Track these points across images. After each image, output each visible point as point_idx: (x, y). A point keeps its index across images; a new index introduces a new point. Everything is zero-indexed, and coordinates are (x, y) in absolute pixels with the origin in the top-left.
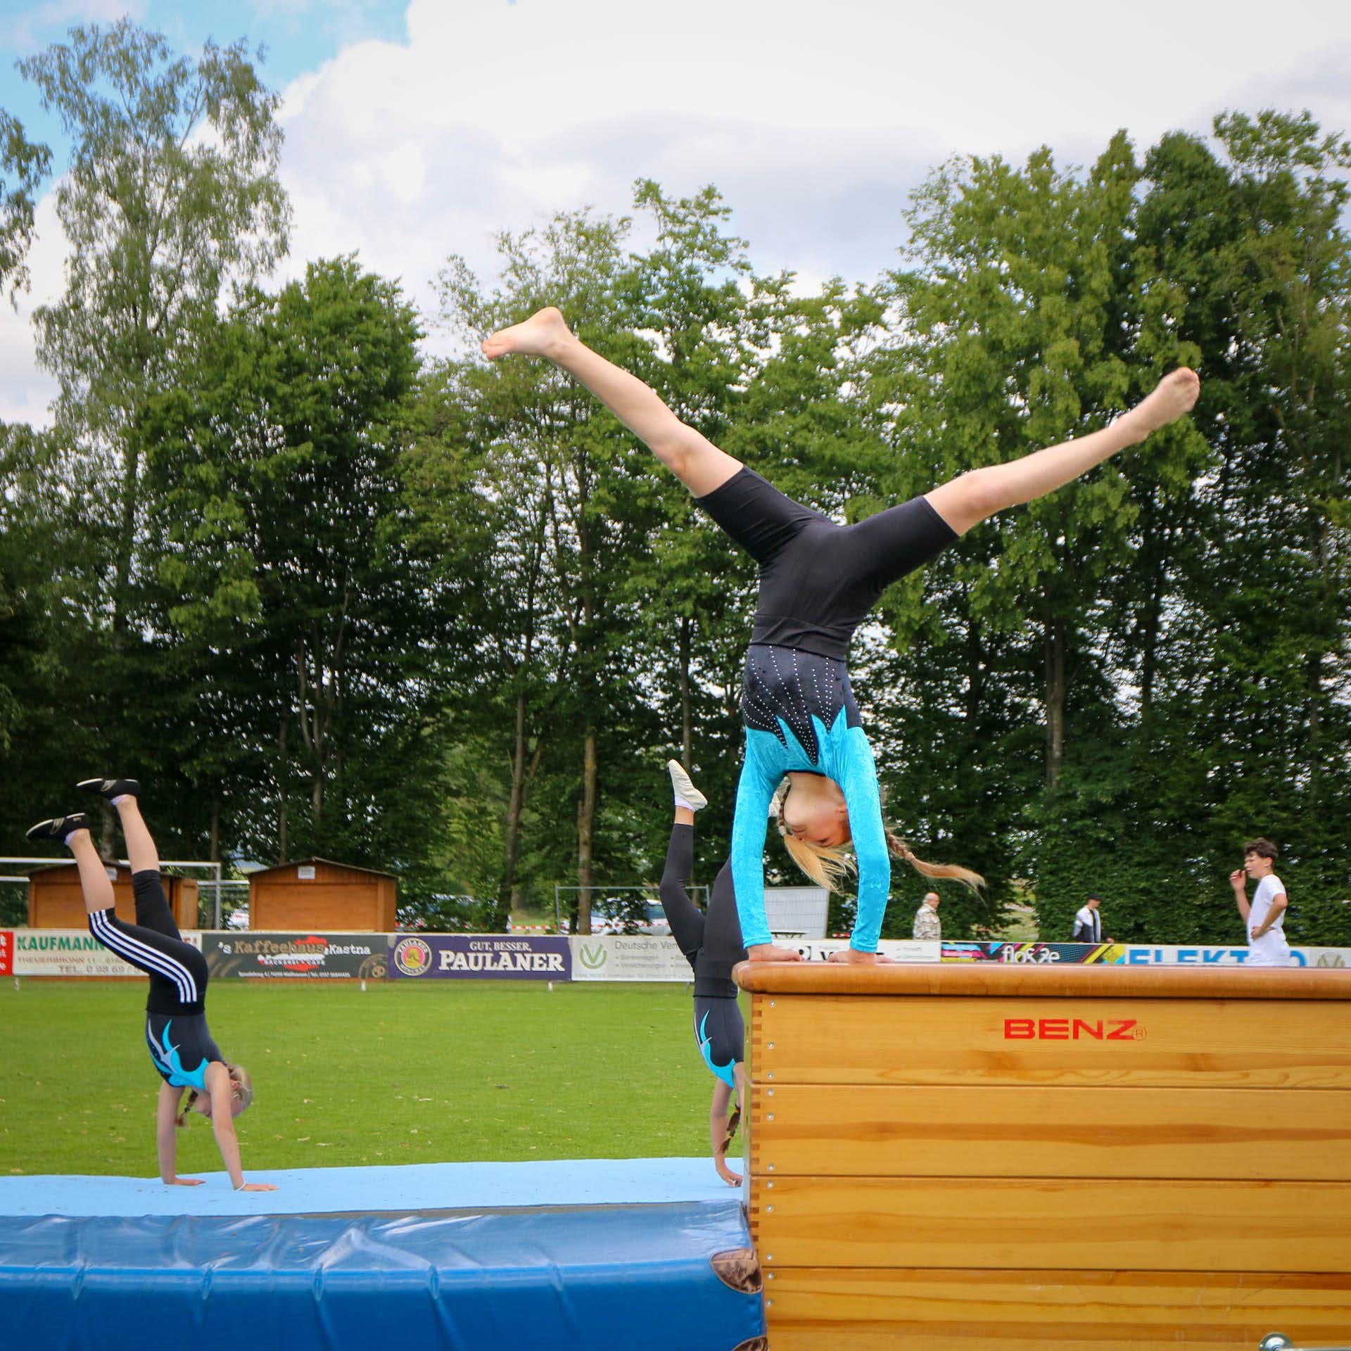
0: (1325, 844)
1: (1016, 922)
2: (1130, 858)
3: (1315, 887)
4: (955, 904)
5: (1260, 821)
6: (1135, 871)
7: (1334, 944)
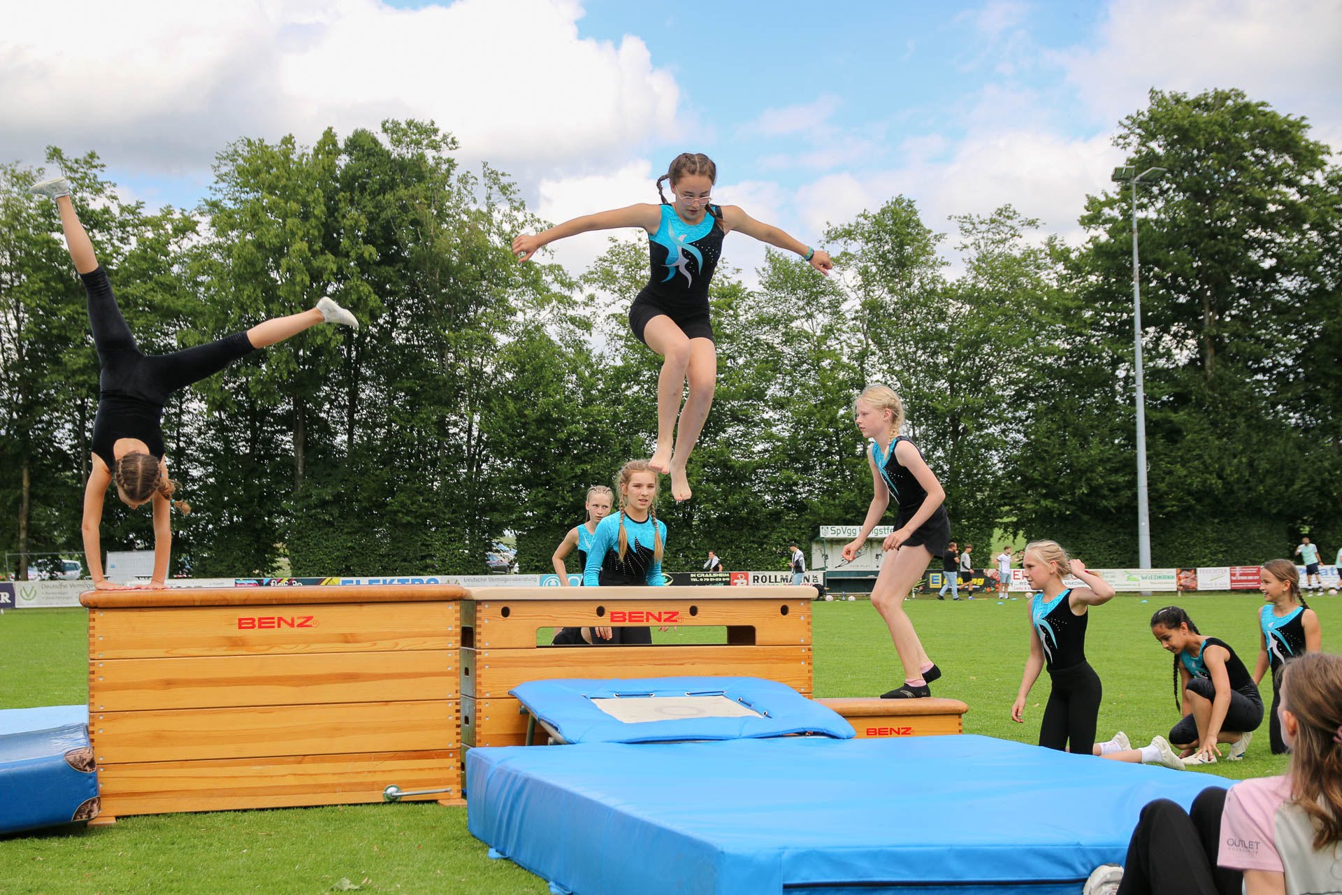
0: (449, 520)
1: (279, 568)
2: (342, 530)
3: (444, 543)
4: (243, 557)
5: (414, 508)
6: (344, 537)
7: (455, 574)
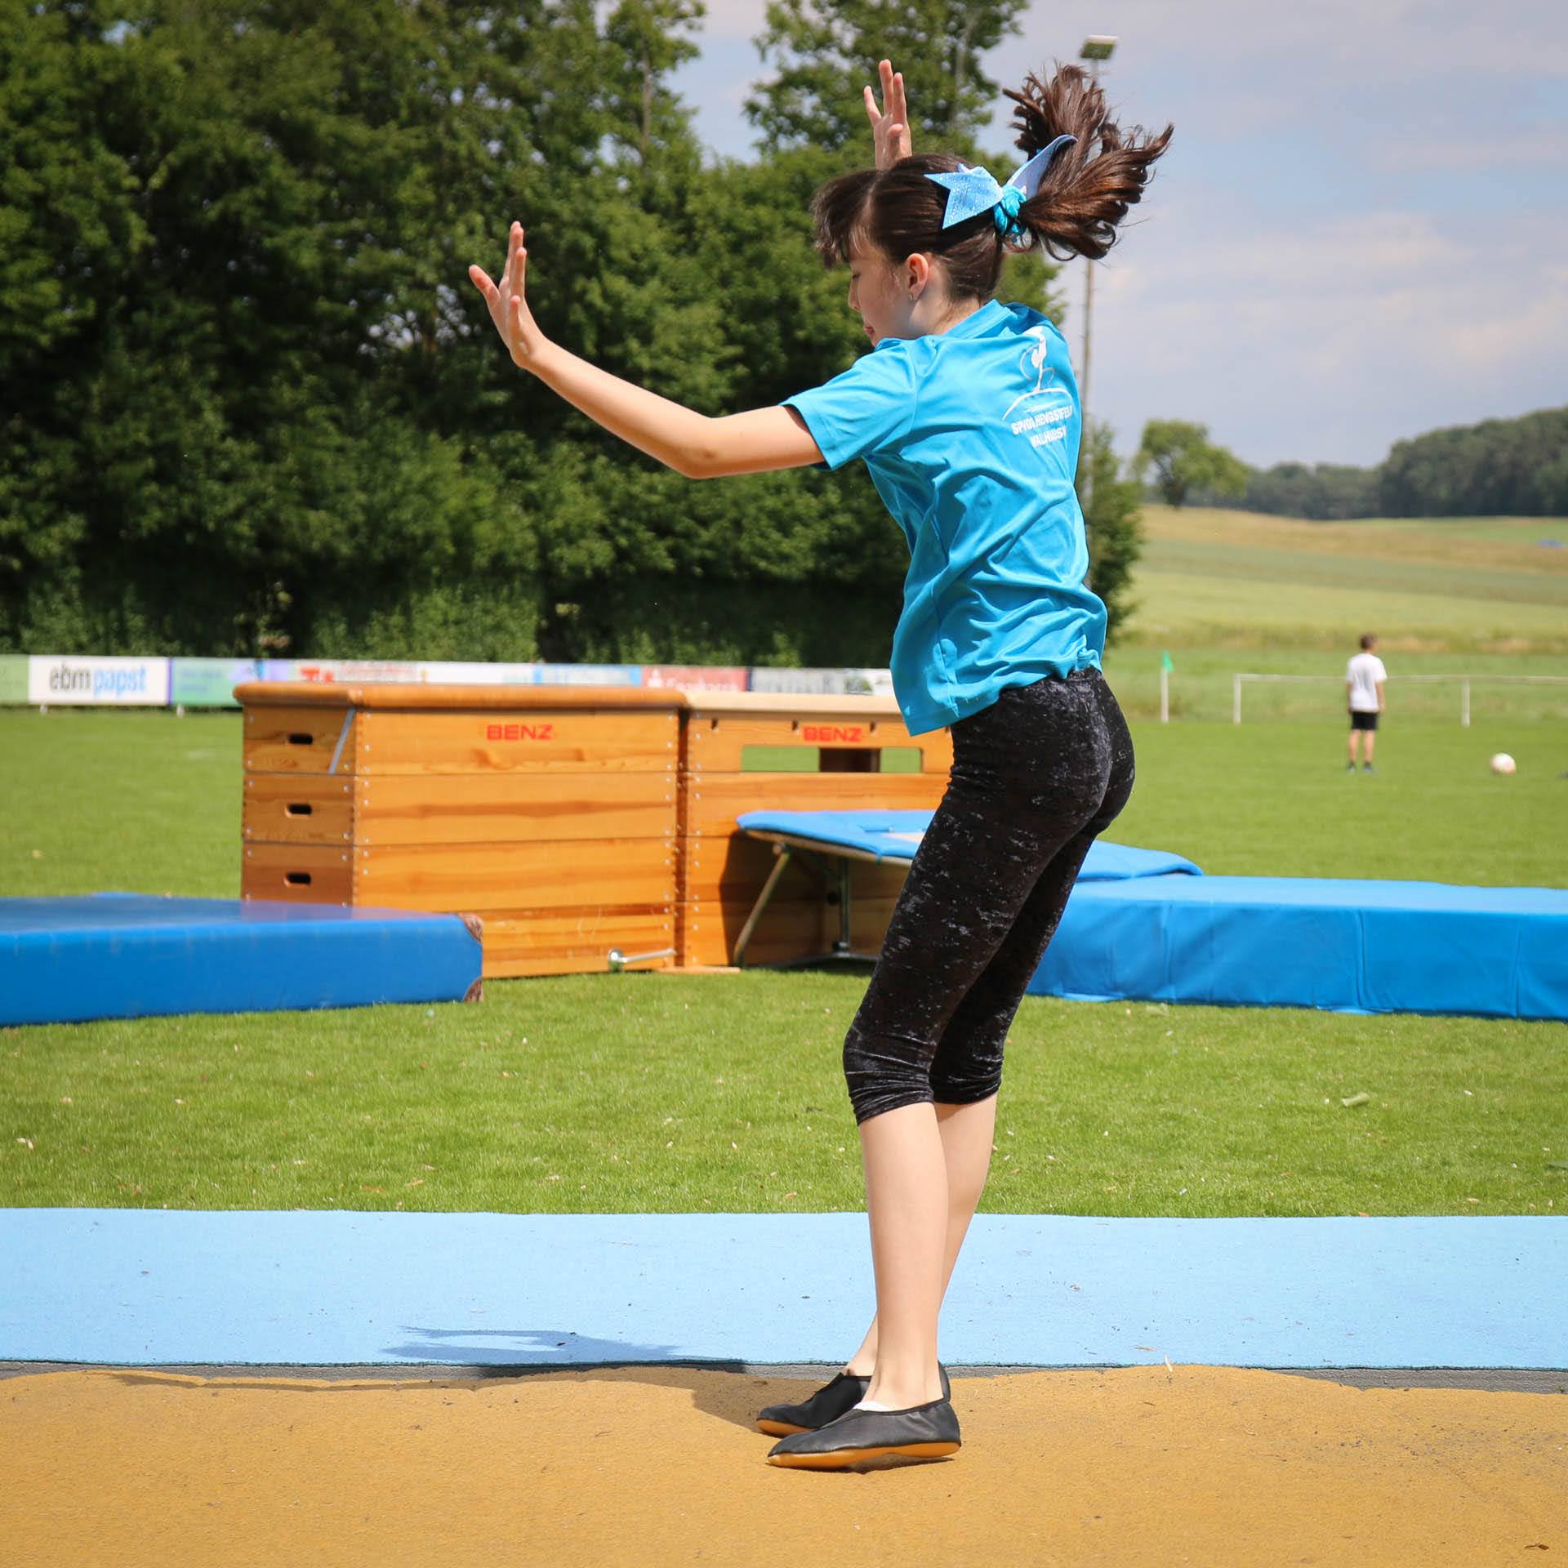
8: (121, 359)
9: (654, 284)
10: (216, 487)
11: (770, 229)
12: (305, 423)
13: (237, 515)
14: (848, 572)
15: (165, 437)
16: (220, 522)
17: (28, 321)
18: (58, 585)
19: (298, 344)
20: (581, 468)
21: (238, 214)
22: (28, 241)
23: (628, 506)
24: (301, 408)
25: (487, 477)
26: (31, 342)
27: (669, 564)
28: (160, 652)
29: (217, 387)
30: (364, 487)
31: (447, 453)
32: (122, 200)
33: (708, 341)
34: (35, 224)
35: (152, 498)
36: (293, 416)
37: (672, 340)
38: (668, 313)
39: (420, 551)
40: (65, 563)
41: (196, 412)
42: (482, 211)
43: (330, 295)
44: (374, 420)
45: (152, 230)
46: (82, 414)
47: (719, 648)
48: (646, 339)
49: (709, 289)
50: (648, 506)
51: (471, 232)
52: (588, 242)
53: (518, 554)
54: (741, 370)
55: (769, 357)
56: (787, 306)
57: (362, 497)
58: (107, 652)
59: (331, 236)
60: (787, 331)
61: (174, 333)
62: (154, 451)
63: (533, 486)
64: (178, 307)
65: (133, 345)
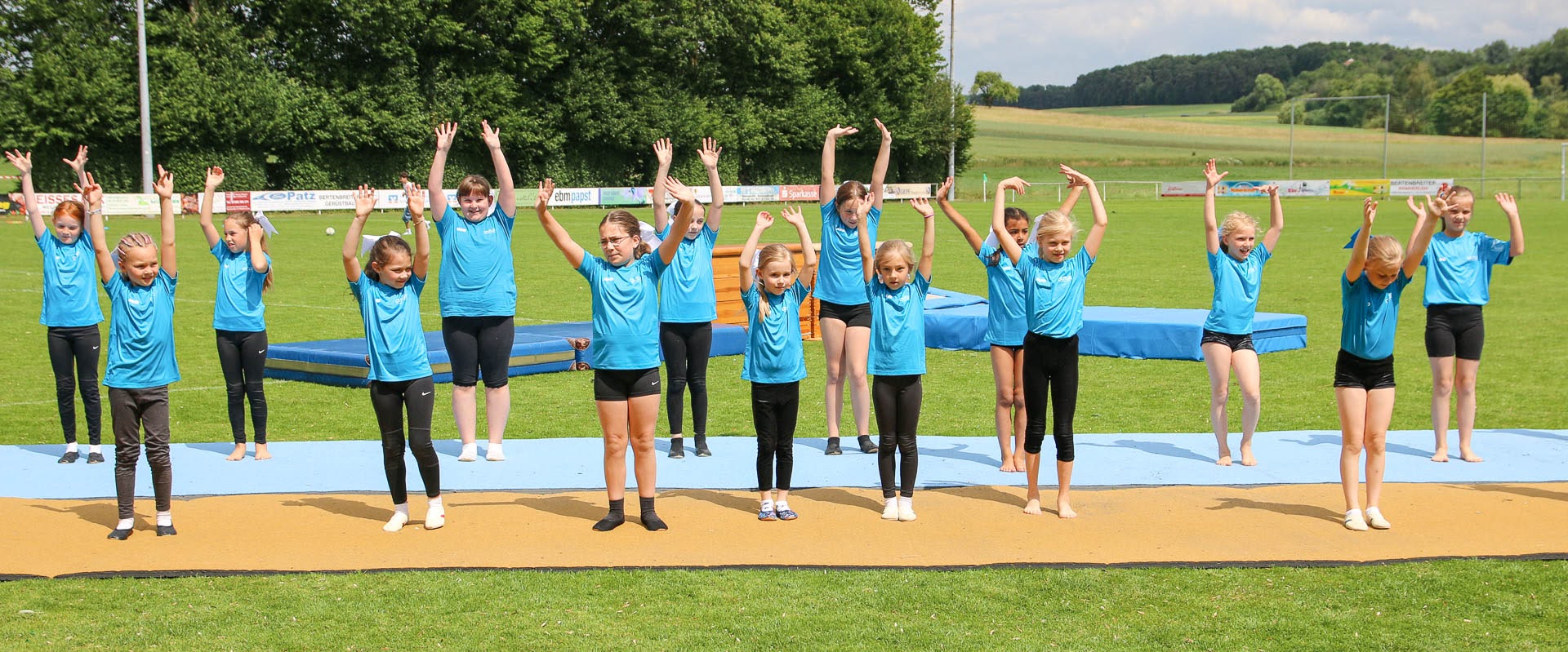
8: (578, 71)
9: (781, 35)
10: (615, 121)
11: (826, 12)
12: (648, 95)
13: (623, 131)
14: (859, 146)
15: (595, 102)
16: (617, 134)
17: (544, 60)
18: (557, 160)
19: (645, 64)
20: (753, 108)
21: (621, 15)
22: (543, 29)
23: (772, 124)
24: (647, 89)
25: (718, 113)
26: (544, 67)
27: (789, 145)
28: (596, 186)
29: (614, 82)
30: (670, 119)
31: (702, 104)
32: (578, 11)
33: (802, 56)
34: (546, 22)
35: (591, 126)
36: (644, 92)
37: (788, 57)
38: (786, 46)
39: (692, 143)
40: (560, 152)
41: (607, 92)
42: (714, 10)
43: (657, 45)
44: (674, 92)
45: (589, 22)
46: (563, 94)
47: (808, 177)
48: (778, 57)
49: (802, 36)
50: (780, 122)
51: (710, 18)
52: (755, 19)
53: (730, 143)
54: (815, 67)
55: (827, 62)
56: (833, 41)
57: (670, 123)
58: (576, 186)
59: (656, 21)
60: (833, 51)
61: (598, 61)
62: (591, 107)
63: (735, 116)
64: (599, 51)
65: (582, 67)
